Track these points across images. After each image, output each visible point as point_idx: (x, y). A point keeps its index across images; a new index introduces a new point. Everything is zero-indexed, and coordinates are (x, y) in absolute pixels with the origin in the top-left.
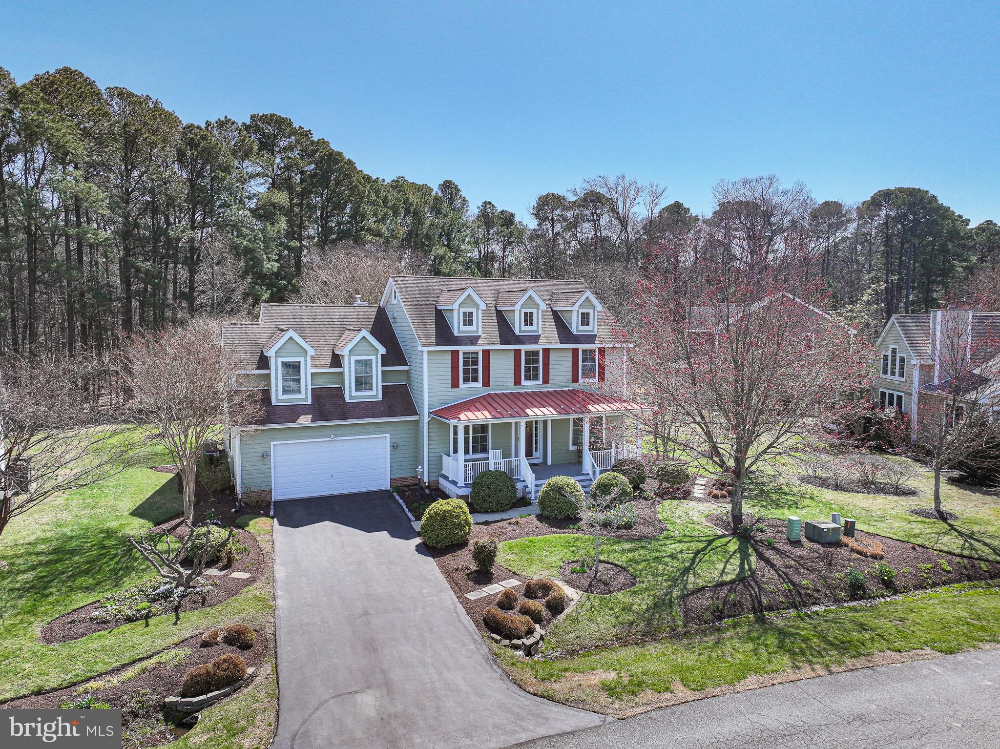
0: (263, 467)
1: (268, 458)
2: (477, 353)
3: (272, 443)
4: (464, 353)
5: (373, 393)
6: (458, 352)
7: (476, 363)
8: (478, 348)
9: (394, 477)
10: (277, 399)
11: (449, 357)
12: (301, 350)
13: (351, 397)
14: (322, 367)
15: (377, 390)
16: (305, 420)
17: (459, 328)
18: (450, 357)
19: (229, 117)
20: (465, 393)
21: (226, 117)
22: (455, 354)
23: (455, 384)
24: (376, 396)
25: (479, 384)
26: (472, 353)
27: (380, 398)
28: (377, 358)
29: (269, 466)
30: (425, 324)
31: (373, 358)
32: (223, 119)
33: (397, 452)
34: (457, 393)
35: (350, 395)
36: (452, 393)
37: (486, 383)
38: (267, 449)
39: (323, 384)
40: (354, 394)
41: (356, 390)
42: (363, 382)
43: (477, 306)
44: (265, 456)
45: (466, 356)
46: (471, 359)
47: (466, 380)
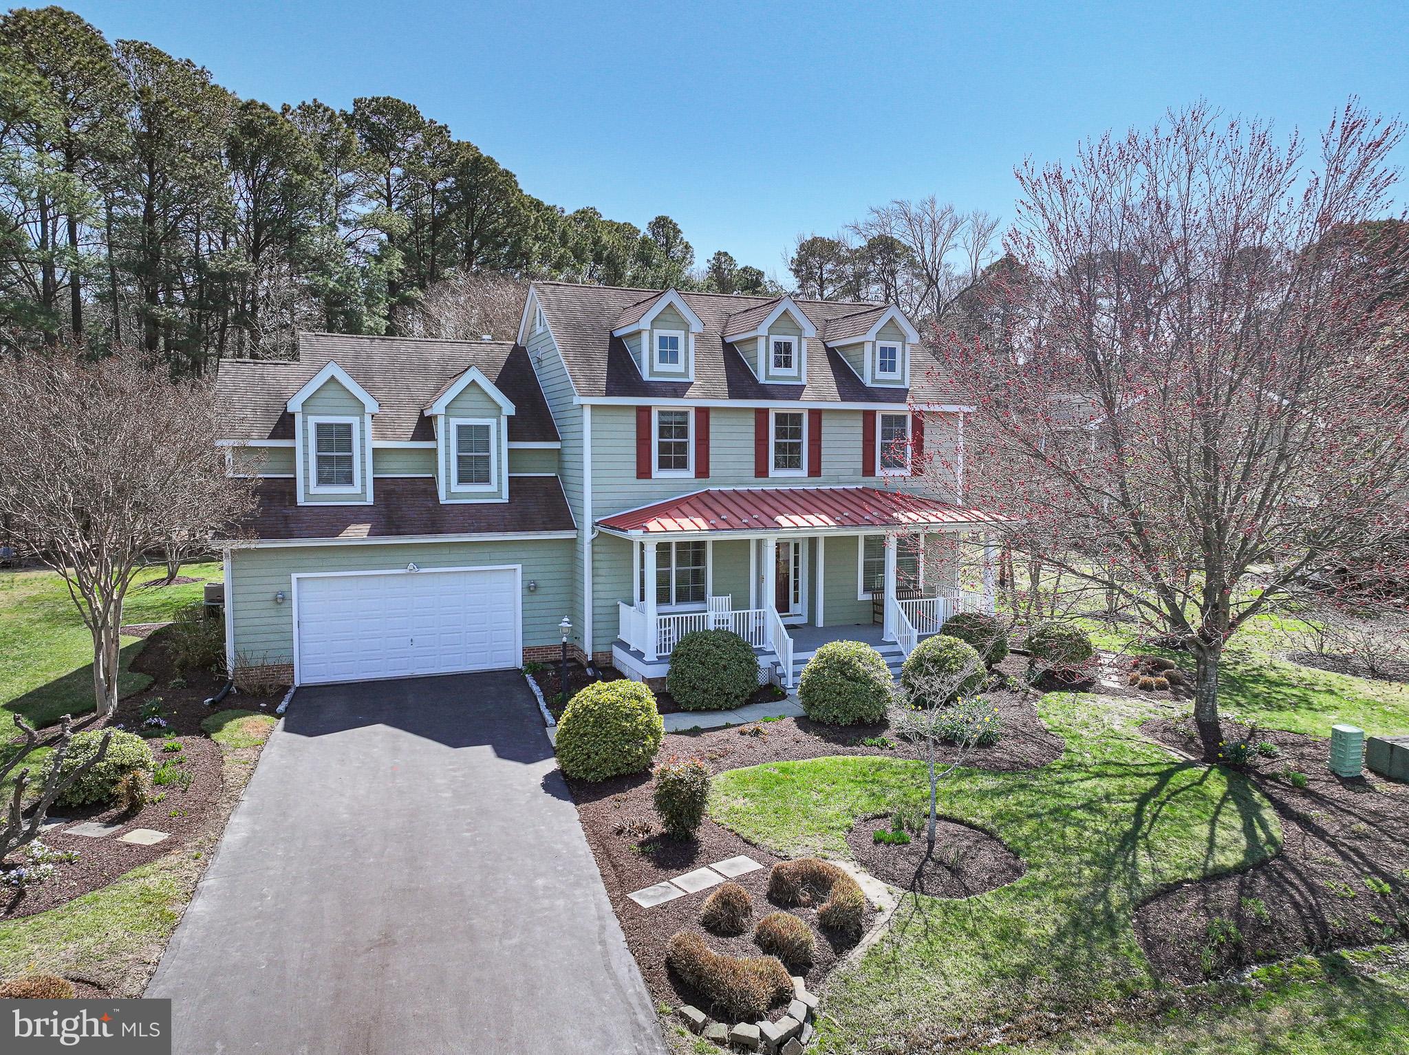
0: (276, 620)
1: (286, 605)
2: (685, 414)
3: (294, 576)
4: (661, 413)
5: (492, 488)
6: (648, 409)
7: (683, 433)
8: (688, 403)
9: (533, 644)
10: (307, 493)
11: (632, 419)
12: (353, 403)
13: (450, 494)
14: (398, 439)
15: (500, 483)
16: (357, 533)
17: (651, 366)
18: (634, 420)
19: (319, 101)
20: (659, 488)
21: (315, 100)
22: (643, 414)
23: (644, 472)
24: (498, 494)
25: (690, 473)
26: (677, 413)
27: (505, 498)
28: (499, 424)
29: (286, 620)
30: (588, 360)
31: (491, 422)
32: (309, 102)
33: (537, 598)
34: (647, 488)
35: (448, 490)
36: (636, 488)
37: (703, 471)
38: (285, 588)
39: (398, 470)
40: (456, 489)
41: (462, 480)
42: (472, 469)
43: (686, 327)
44: (281, 600)
45: (665, 419)
46: (674, 425)
47: (664, 464)
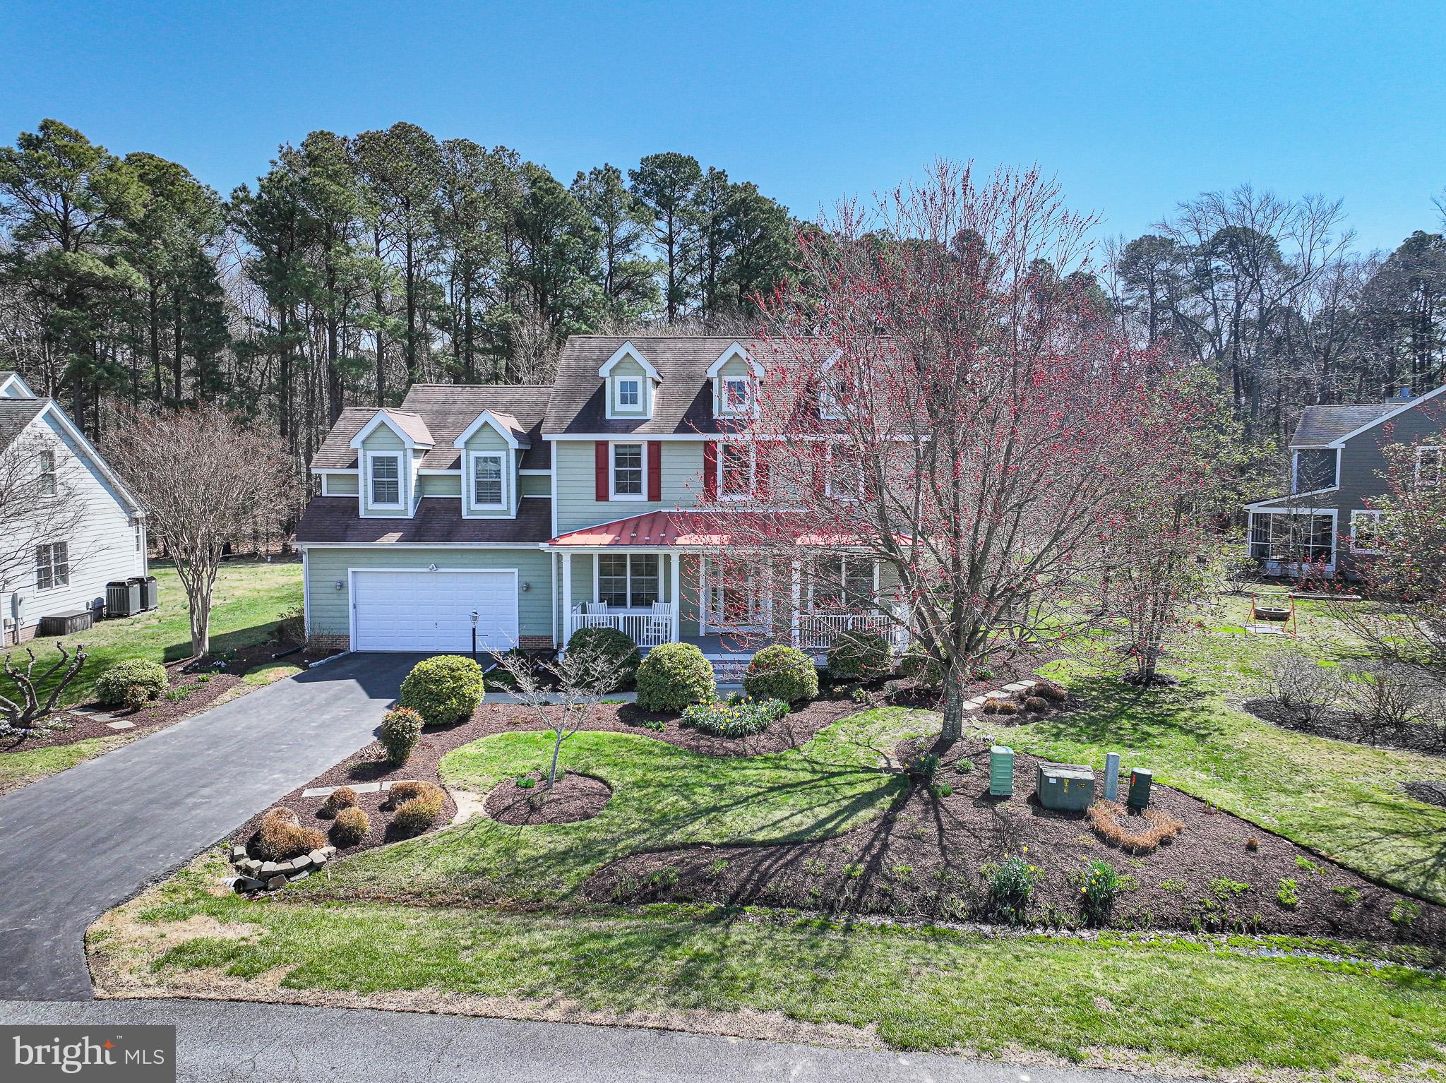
0: (337, 602)
1: (344, 591)
2: (639, 446)
3: (350, 570)
4: (617, 447)
5: (503, 507)
6: (606, 443)
7: (637, 462)
8: (640, 437)
9: (527, 634)
10: (366, 509)
11: (592, 452)
12: (397, 440)
13: (470, 512)
14: (440, 467)
15: (508, 503)
16: (390, 540)
17: (613, 407)
18: (593, 453)
19: (610, 165)
20: (614, 509)
21: (606, 165)
22: (602, 447)
23: (602, 495)
24: (508, 512)
25: (644, 496)
26: (631, 446)
27: (513, 515)
28: (508, 456)
29: (345, 602)
30: (571, 400)
31: (502, 454)
33: (530, 597)
34: (606, 509)
35: (468, 509)
36: (597, 509)
37: (655, 495)
38: (342, 578)
39: (438, 491)
40: (474, 506)
41: (479, 500)
42: (487, 491)
43: (642, 372)
44: (342, 586)
45: (621, 451)
46: (628, 457)
47: (620, 489)
